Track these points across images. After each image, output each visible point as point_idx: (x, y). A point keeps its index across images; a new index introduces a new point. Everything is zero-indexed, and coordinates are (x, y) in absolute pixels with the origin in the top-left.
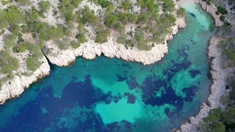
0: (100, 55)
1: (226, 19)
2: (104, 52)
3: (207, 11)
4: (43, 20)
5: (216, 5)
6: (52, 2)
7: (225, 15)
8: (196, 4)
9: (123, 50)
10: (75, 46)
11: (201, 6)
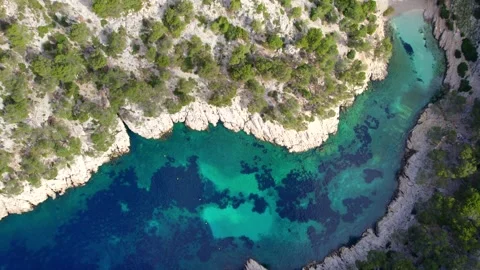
0: (215, 125)
1: (468, 73)
2: (222, 120)
3: (441, 42)
4: (113, 62)
5: (462, 35)
6: (129, 29)
7: (471, 62)
8: (425, 20)
9: (256, 122)
10: (172, 108)
11: (434, 28)
